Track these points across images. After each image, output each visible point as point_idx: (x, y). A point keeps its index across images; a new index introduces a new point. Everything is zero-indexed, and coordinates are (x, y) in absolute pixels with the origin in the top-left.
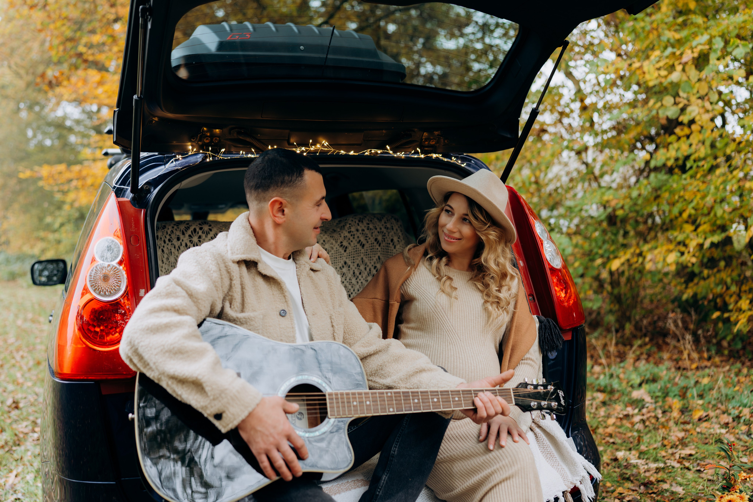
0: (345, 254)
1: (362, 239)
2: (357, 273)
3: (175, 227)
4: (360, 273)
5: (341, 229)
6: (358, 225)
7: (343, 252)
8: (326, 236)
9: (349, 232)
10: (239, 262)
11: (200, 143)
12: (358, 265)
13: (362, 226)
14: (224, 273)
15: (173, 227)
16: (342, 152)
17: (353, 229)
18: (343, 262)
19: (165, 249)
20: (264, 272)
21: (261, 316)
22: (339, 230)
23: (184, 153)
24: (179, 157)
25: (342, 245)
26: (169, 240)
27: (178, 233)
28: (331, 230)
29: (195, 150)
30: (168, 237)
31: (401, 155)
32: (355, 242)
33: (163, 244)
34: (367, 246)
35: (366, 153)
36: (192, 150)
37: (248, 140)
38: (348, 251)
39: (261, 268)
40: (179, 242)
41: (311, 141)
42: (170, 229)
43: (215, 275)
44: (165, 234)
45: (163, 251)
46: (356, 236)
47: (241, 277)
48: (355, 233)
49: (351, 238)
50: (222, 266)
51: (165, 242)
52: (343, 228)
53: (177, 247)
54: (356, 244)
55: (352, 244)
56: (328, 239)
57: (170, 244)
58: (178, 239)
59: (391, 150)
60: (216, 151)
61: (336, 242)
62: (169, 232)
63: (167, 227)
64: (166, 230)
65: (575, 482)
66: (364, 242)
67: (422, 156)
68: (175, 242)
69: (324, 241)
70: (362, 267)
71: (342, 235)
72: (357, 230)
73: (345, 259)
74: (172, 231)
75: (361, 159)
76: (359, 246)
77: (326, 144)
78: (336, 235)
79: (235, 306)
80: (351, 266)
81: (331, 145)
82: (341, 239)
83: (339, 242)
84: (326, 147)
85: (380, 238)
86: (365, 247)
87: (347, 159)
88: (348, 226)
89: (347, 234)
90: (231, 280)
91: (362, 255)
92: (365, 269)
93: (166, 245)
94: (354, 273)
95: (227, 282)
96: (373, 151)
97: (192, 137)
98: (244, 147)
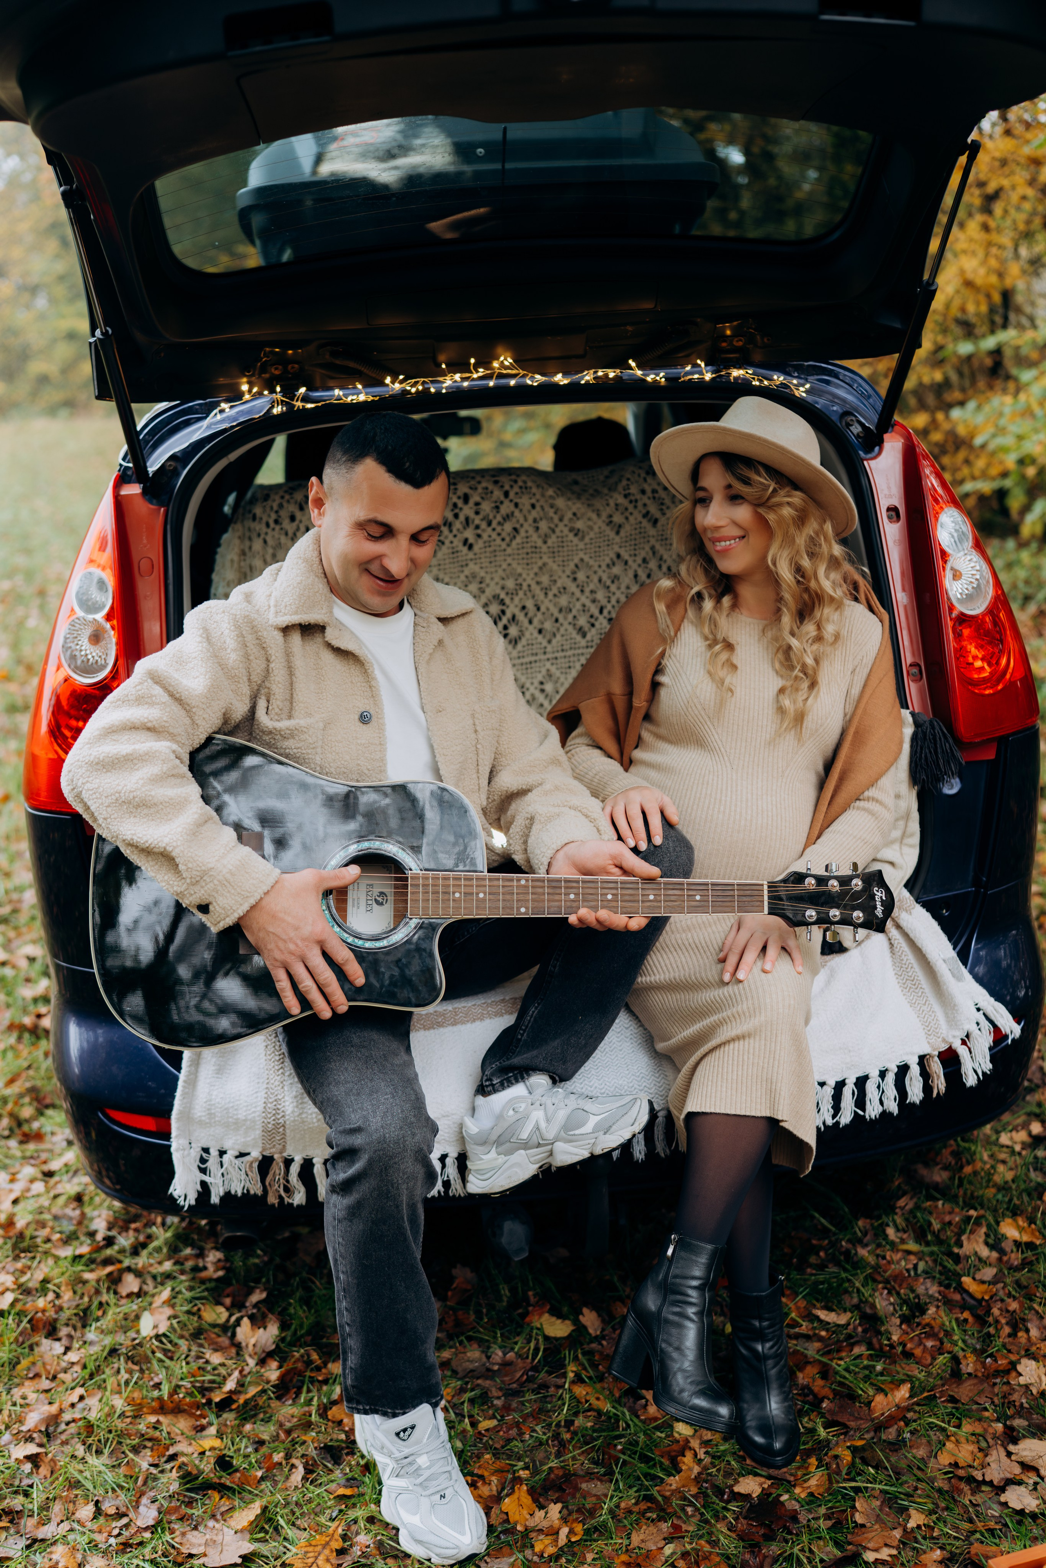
0: (617, 539)
1: (653, 509)
2: (643, 576)
3: (287, 497)
4: (649, 576)
5: (610, 489)
6: (645, 480)
7: (612, 534)
8: (579, 505)
9: (626, 496)
10: (286, 630)
11: (267, 376)
12: (645, 561)
14: (253, 650)
15: (282, 497)
18: (614, 557)
19: (269, 539)
20: (336, 643)
21: (321, 725)
22: (606, 491)
23: (236, 397)
24: (226, 405)
25: (611, 522)
26: (276, 522)
27: (292, 508)
28: (591, 491)
29: (255, 390)
30: (274, 516)
31: (660, 377)
32: (637, 516)
33: (264, 529)
35: (587, 378)
36: (250, 391)
37: (352, 364)
38: (623, 533)
39: (331, 635)
40: (295, 524)
41: (472, 361)
42: (278, 501)
43: (233, 657)
44: (268, 509)
45: (265, 542)
46: (640, 504)
47: (288, 655)
48: (638, 496)
49: (631, 507)
50: (250, 638)
51: (268, 525)
52: (612, 489)
53: (290, 533)
54: (640, 518)
55: (631, 519)
56: (583, 510)
57: (277, 528)
58: (293, 518)
59: (639, 367)
61: (599, 515)
62: (275, 507)
63: (272, 496)
64: (269, 502)
65: (951, 1040)
66: (658, 515)
67: (708, 377)
68: (286, 524)
69: (574, 514)
70: (653, 564)
71: (612, 503)
72: (643, 492)
73: (616, 548)
74: (281, 506)
75: (576, 391)
76: (645, 523)
77: (508, 362)
78: (598, 503)
79: (275, 706)
80: (630, 562)
81: (519, 362)
82: (609, 510)
83: (604, 515)
84: (506, 368)
86: (659, 524)
87: (548, 392)
88: (624, 482)
89: (621, 500)
90: (268, 660)
91: (653, 541)
92: (660, 567)
93: (269, 531)
94: (636, 576)
95: (258, 667)
96: (600, 373)
97: (246, 368)
98: (347, 378)
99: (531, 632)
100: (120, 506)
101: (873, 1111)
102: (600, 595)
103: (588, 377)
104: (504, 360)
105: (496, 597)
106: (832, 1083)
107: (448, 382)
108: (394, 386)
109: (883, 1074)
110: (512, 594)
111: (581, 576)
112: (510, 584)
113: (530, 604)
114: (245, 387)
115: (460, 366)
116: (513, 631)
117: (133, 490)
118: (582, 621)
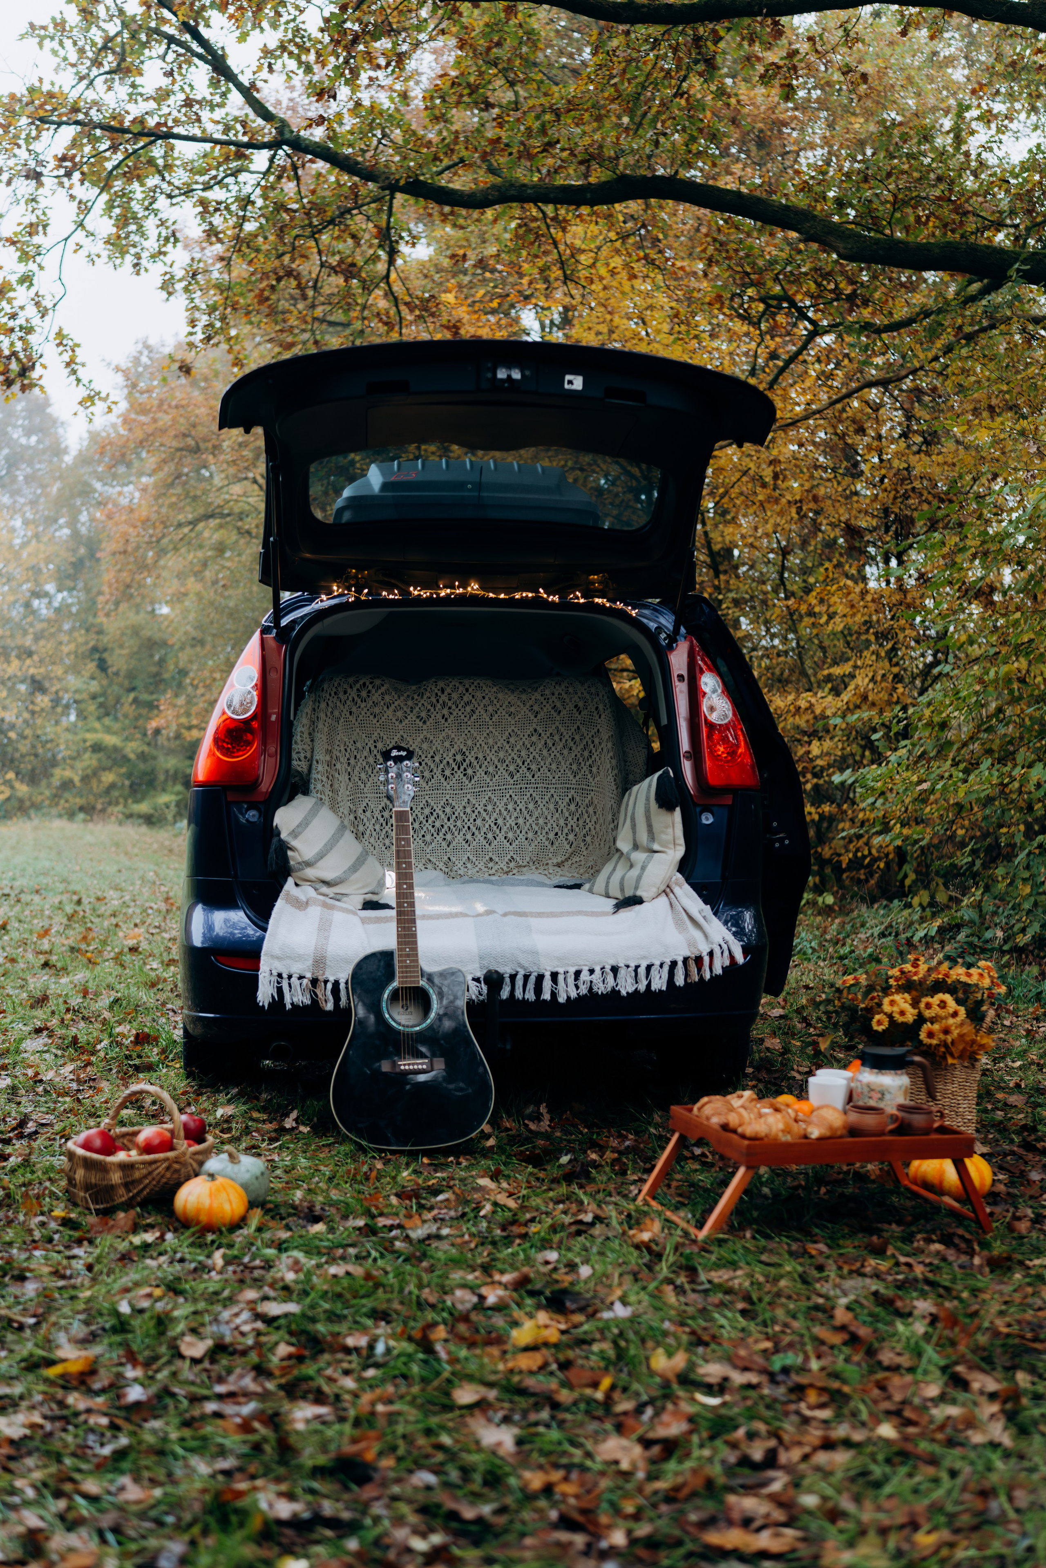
0: (535, 720)
1: (559, 705)
6: (554, 687)
7: (532, 717)
13: (559, 689)
16: (491, 595)
17: (547, 692)
18: (533, 731)
23: (329, 592)
24: (324, 597)
25: (532, 709)
31: (556, 599)
32: (548, 707)
33: (328, 697)
34: (564, 712)
35: (517, 597)
37: (392, 580)
38: (539, 717)
41: (457, 584)
46: (550, 701)
54: (550, 709)
55: (545, 709)
60: (359, 591)
61: (525, 705)
65: (701, 951)
66: (560, 708)
67: (582, 601)
70: (557, 738)
72: (553, 693)
73: (535, 726)
75: (511, 602)
76: (553, 712)
77: (476, 587)
81: (482, 588)
82: (531, 702)
83: (528, 705)
84: (475, 590)
85: (581, 704)
86: (562, 714)
87: (496, 602)
91: (557, 723)
96: (524, 595)
97: (336, 577)
98: (390, 586)
99: (481, 773)
102: (523, 753)
105: (461, 751)
106: (633, 966)
108: (414, 592)
109: (661, 965)
110: (470, 749)
111: (512, 740)
112: (469, 743)
113: (480, 756)
114: (336, 588)
116: (470, 771)
117: (271, 634)
118: (512, 768)
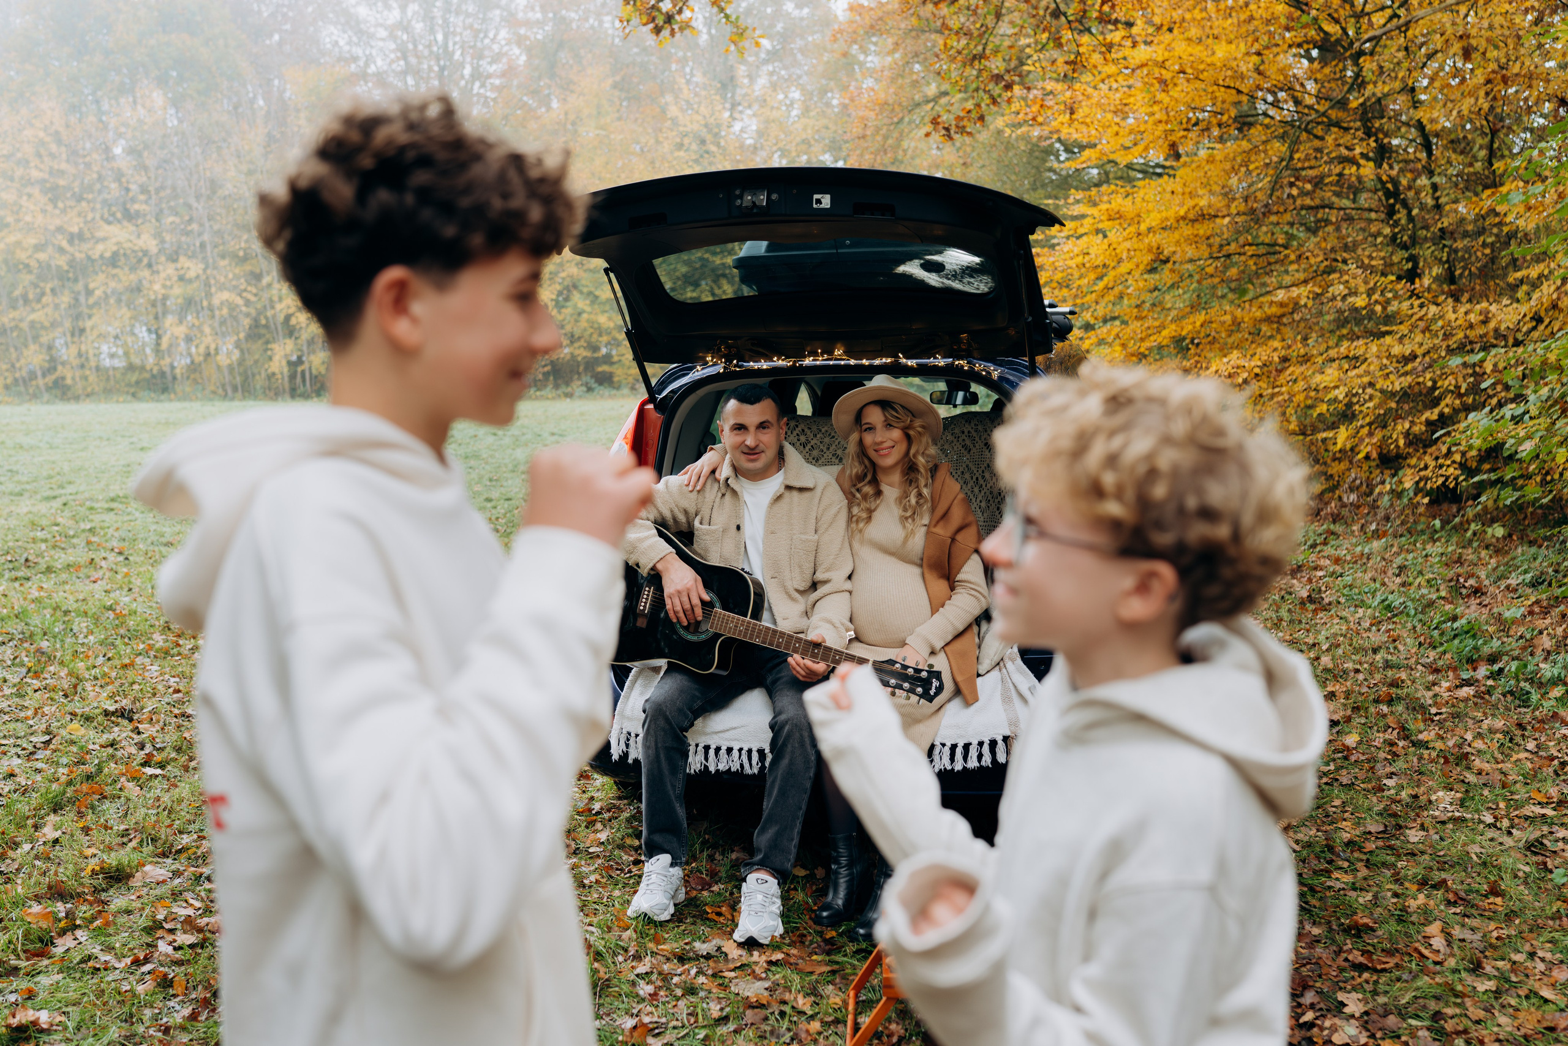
11: (720, 354)
16: (853, 362)
21: (721, 530)
23: (704, 363)
24: (699, 368)
29: (714, 360)
31: (914, 363)
36: (711, 361)
37: (761, 350)
59: (904, 357)
60: (728, 362)
67: (942, 363)
77: (840, 353)
81: (847, 353)
87: (858, 368)
97: (709, 349)
98: (756, 357)
100: (641, 413)
101: (973, 763)
103: (877, 362)
104: (838, 352)
106: (949, 744)
107: (808, 361)
108: (781, 363)
109: (981, 744)
114: (709, 359)
115: (814, 353)
117: (651, 406)
